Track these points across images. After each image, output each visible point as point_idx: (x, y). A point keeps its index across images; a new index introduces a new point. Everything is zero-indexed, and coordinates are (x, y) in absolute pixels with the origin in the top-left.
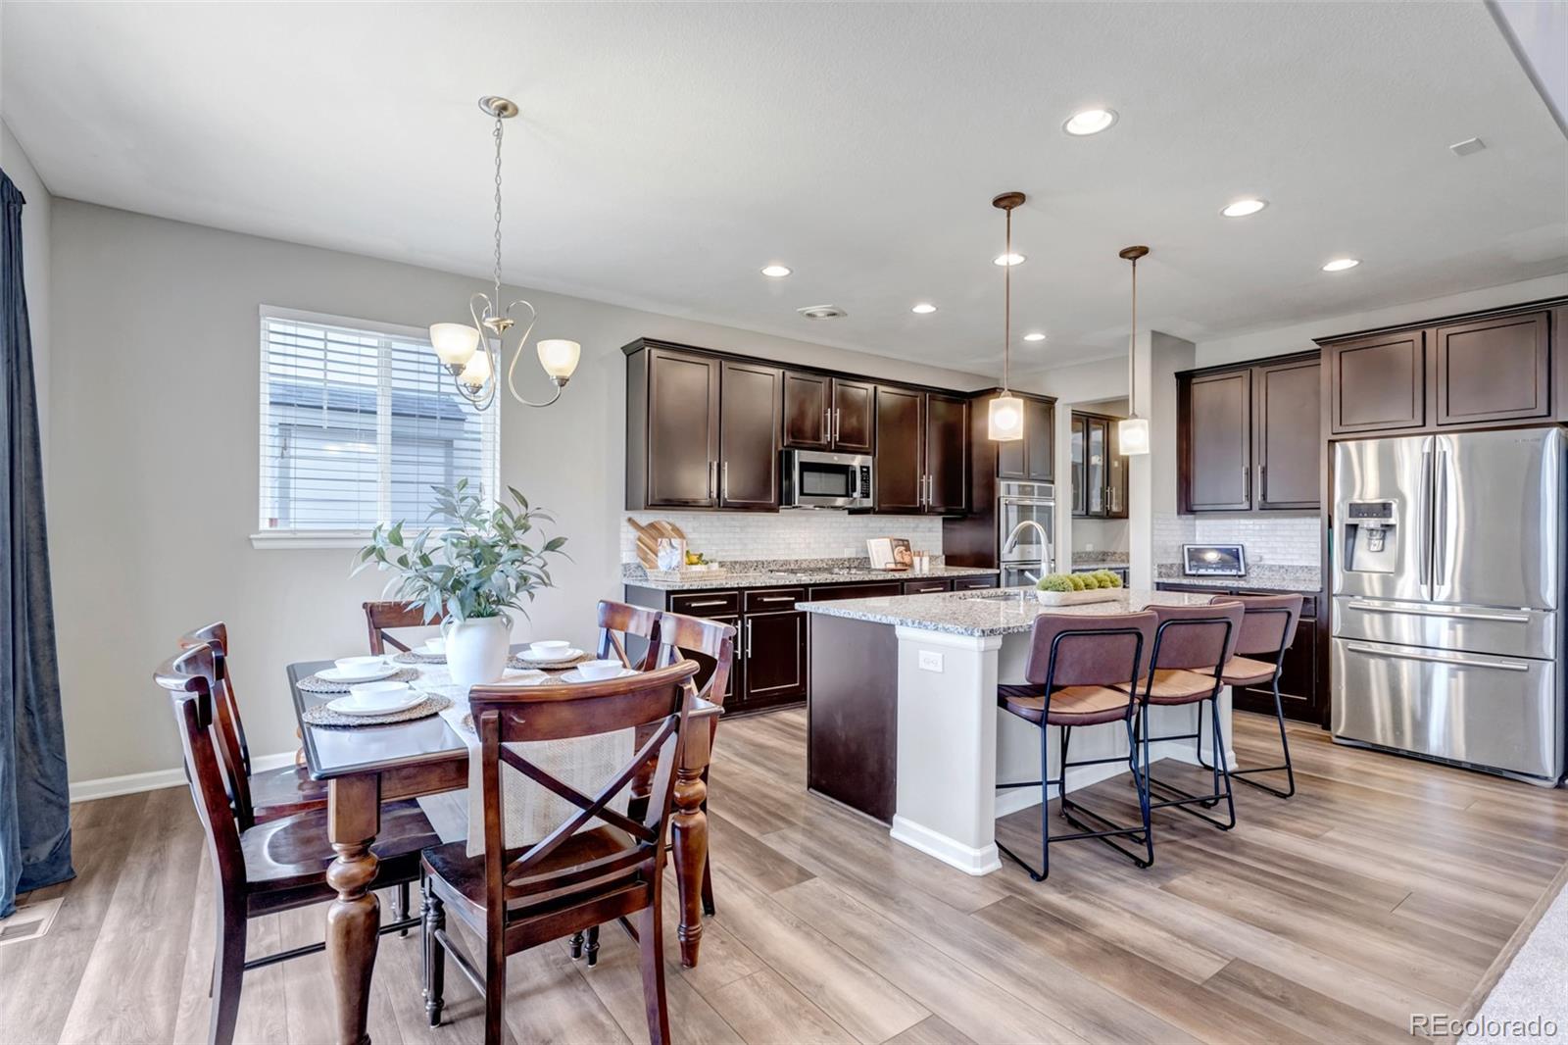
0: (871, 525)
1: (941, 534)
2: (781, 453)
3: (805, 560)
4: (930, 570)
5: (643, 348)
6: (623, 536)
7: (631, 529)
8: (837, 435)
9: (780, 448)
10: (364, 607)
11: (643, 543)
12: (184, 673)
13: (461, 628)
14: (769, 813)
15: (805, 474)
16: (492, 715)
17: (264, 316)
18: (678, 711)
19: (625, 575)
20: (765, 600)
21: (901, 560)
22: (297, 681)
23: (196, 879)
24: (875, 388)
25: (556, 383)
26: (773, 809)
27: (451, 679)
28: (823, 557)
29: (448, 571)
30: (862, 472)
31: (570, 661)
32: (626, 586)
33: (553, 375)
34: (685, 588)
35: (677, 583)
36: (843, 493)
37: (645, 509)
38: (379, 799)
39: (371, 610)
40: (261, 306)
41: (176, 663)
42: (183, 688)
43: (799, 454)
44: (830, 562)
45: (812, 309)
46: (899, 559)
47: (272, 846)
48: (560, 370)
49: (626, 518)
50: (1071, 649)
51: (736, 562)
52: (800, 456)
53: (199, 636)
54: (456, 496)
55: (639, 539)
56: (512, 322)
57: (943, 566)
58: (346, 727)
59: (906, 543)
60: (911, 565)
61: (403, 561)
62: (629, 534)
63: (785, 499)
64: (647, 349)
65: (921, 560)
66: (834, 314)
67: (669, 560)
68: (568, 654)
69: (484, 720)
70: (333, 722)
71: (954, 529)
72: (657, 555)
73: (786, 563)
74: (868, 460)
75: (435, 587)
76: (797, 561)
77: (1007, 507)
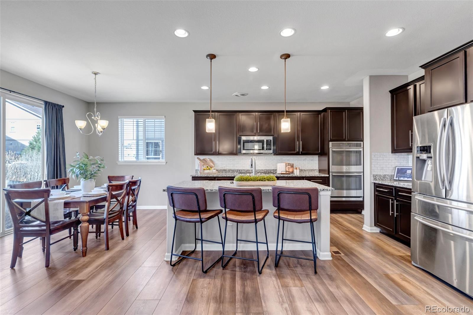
4: (300, 174)
8: (259, 131)
9: (238, 136)
15: (245, 144)
19: (196, 172)
21: (289, 171)
24: (276, 114)
30: (268, 142)
36: (261, 149)
49: (196, 157)
50: (175, 197)
52: (242, 138)
55: (201, 163)
59: (292, 165)
62: (198, 162)
63: (238, 151)
65: (297, 171)
74: (271, 138)
77: (333, 151)
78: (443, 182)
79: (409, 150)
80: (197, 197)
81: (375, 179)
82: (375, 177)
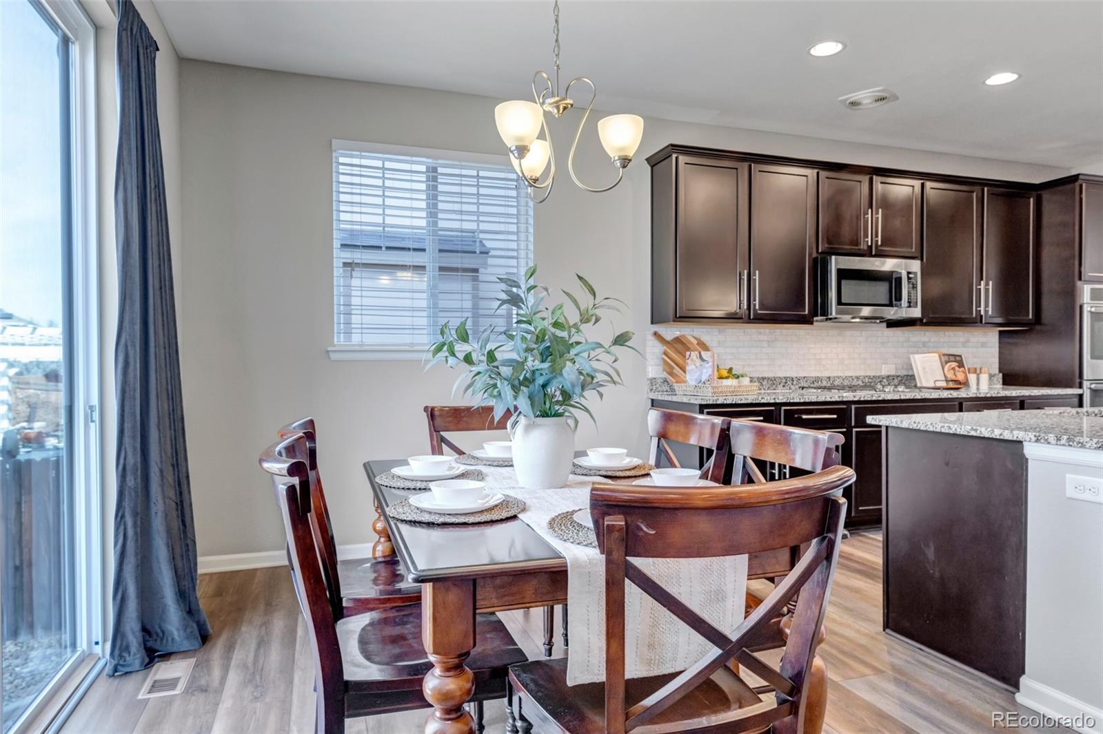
0: (913, 339)
1: (997, 350)
2: (815, 260)
3: (838, 377)
4: (990, 389)
5: (670, 156)
6: (649, 350)
7: (657, 343)
8: (879, 239)
9: (815, 255)
10: (425, 411)
11: (669, 358)
12: (284, 458)
13: (528, 428)
14: (843, 653)
15: (843, 282)
16: (617, 521)
17: (335, 151)
18: (829, 531)
19: (651, 390)
20: (804, 417)
21: (954, 378)
22: (375, 477)
23: (294, 654)
24: (923, 185)
25: (619, 164)
26: (846, 649)
27: (517, 482)
28: (858, 375)
29: (518, 365)
30: (909, 278)
31: (630, 470)
32: (652, 400)
33: (614, 154)
34: (719, 402)
35: (708, 397)
36: (888, 303)
37: (674, 321)
38: (475, 609)
39: (432, 414)
40: (333, 140)
41: (277, 449)
42: (285, 472)
43: (836, 260)
44: (867, 380)
45: (855, 96)
46: (950, 375)
47: (363, 642)
48: (622, 149)
49: (652, 332)
51: (763, 379)
52: (835, 263)
53: (294, 428)
54: (523, 286)
55: (665, 353)
56: (571, 102)
57: (1000, 386)
58: (430, 525)
59: (958, 358)
60: (966, 384)
61: (468, 359)
62: (654, 350)
63: (820, 310)
64: (674, 156)
65: (978, 379)
66: (882, 99)
67: (698, 373)
68: (625, 462)
69: (608, 526)
70: (418, 518)
71: (1016, 344)
72: (685, 372)
73: (817, 379)
74: (915, 266)
75: (506, 383)
76: (829, 378)
77: (1093, 316)
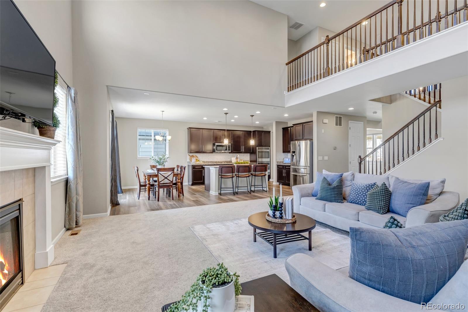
1: (249, 157)
5: (190, 129)
7: (189, 156)
9: (213, 143)
11: (190, 158)
15: (217, 147)
19: (188, 163)
24: (231, 132)
29: (157, 160)
30: (228, 146)
35: (194, 164)
36: (225, 150)
37: (191, 153)
39: (151, 166)
43: (216, 144)
44: (225, 162)
46: (237, 161)
49: (188, 154)
50: (223, 169)
59: (238, 158)
63: (214, 151)
72: (192, 160)
74: (230, 144)
77: (258, 151)
78: (298, 161)
79: (289, 152)
80: (232, 168)
81: (277, 163)
82: (277, 162)
